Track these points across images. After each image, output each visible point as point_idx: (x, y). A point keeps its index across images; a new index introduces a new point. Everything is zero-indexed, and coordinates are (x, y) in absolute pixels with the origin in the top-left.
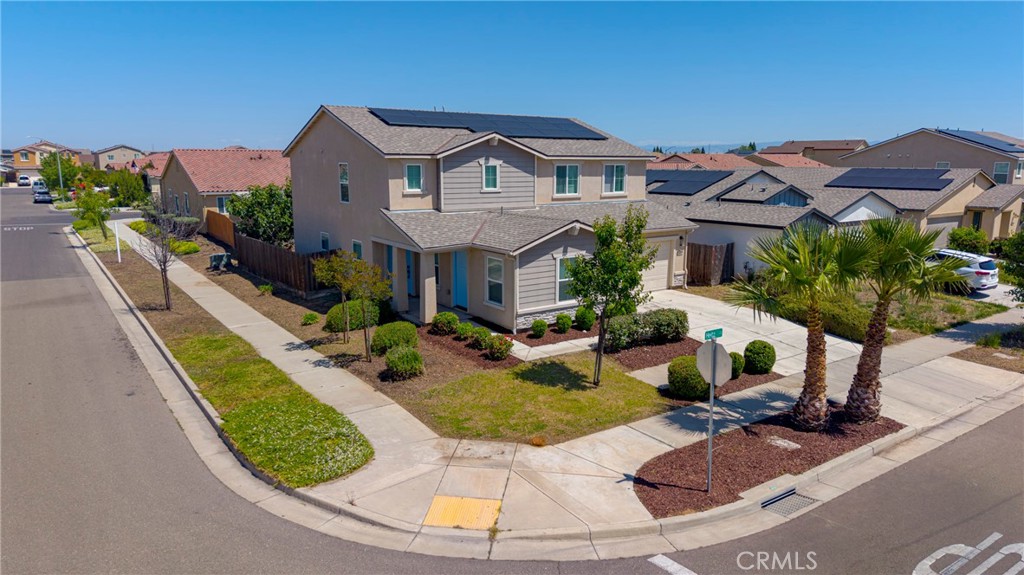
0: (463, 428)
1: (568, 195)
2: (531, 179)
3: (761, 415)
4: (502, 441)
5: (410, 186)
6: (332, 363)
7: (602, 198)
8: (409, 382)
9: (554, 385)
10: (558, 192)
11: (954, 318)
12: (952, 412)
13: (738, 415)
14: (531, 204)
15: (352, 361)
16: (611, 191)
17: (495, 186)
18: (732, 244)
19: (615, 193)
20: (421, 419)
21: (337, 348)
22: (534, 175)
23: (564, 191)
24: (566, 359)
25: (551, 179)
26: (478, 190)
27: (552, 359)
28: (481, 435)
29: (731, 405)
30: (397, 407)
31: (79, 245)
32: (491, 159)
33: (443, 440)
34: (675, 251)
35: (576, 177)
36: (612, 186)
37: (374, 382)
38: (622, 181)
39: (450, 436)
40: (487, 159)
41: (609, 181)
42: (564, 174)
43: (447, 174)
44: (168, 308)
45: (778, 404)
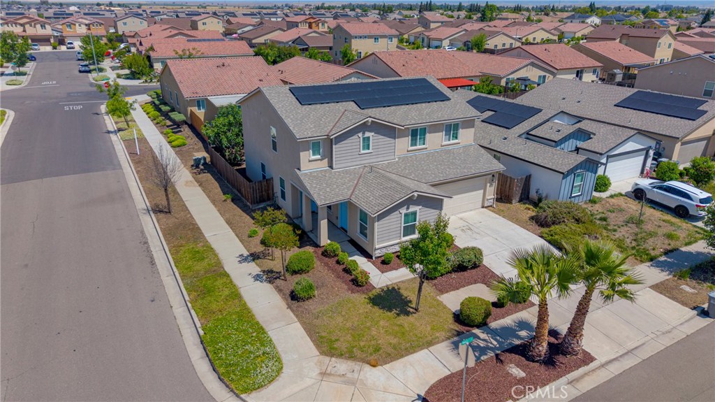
0: (333, 348)
1: (418, 147)
2: (394, 141)
3: (510, 344)
4: (354, 360)
5: (314, 154)
6: (264, 278)
7: (442, 146)
8: (307, 302)
9: (390, 310)
10: (412, 145)
11: (669, 245)
12: (631, 345)
13: (495, 343)
14: (393, 157)
15: (276, 278)
16: (449, 140)
17: (369, 149)
18: (530, 176)
19: (452, 142)
20: (310, 336)
21: (269, 264)
22: (395, 139)
23: (416, 145)
24: (401, 286)
25: (407, 138)
26: (357, 153)
27: (394, 286)
28: (342, 355)
29: (494, 333)
30: (298, 325)
31: (113, 130)
32: (366, 132)
33: (321, 357)
34: (488, 185)
35: (425, 135)
36: (450, 137)
37: (287, 300)
38: (457, 133)
39: (326, 355)
40: (364, 133)
41: (448, 133)
42: (417, 134)
43: (337, 146)
44: (170, 212)
45: (523, 333)
